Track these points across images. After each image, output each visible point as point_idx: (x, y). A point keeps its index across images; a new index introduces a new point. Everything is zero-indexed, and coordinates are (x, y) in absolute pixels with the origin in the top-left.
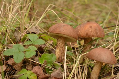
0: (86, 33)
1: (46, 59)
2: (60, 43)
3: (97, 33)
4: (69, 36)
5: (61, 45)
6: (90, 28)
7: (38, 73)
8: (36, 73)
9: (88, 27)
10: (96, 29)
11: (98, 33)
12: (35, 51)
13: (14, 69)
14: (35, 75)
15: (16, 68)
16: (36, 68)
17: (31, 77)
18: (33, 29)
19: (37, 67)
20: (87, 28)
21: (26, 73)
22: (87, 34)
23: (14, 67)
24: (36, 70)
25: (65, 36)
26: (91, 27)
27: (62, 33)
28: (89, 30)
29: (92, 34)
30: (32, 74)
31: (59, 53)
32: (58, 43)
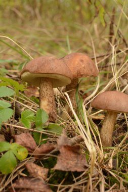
0: (78, 71)
2: (47, 90)
3: (91, 70)
4: (65, 76)
5: (48, 92)
6: (81, 63)
7: (29, 145)
8: (25, 145)
9: (77, 60)
11: (93, 70)
12: (10, 108)
17: (19, 153)
20: (77, 62)
21: (10, 149)
22: (78, 73)
24: (23, 140)
26: (82, 61)
27: (55, 71)
28: (80, 65)
29: (85, 71)
30: (19, 148)
31: (47, 107)
32: (44, 90)
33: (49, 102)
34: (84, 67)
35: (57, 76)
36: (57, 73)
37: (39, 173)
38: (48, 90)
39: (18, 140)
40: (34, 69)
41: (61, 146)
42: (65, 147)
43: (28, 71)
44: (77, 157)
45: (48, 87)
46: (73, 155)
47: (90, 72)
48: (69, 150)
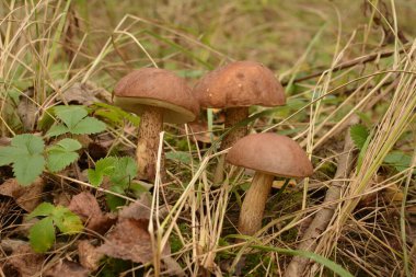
0: (227, 95)
1: (107, 172)
2: (147, 126)
3: (258, 93)
5: (149, 130)
6: (237, 80)
7: (86, 212)
8: (79, 212)
9: (230, 75)
10: (256, 83)
11: (264, 94)
12: (77, 151)
13: (19, 208)
14: (78, 218)
15: (24, 204)
16: (79, 200)
17: (65, 223)
18: (72, 93)
19: (81, 195)
20: (228, 79)
21: (51, 215)
22: (228, 98)
23: (19, 201)
24: (78, 204)
25: (160, 104)
26: (240, 76)
27: (150, 94)
28: (235, 84)
29: (243, 95)
33: (148, 146)
34: (242, 88)
37: (89, 259)
38: (150, 126)
41: (124, 218)
47: (255, 97)
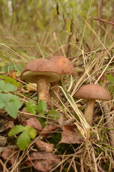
0: (62, 70)
2: (43, 85)
3: (71, 69)
4: (58, 74)
5: (44, 87)
7: (37, 127)
8: (34, 127)
9: (61, 62)
17: (31, 133)
21: (24, 130)
24: (32, 123)
26: (64, 62)
28: (64, 65)
29: (67, 70)
30: (30, 129)
31: (44, 98)
32: (41, 85)
33: (45, 94)
34: (66, 67)
35: (52, 73)
36: (52, 71)
37: (47, 147)
39: (28, 123)
40: (34, 68)
41: (62, 126)
42: (65, 126)
43: (30, 70)
44: (73, 134)
45: (44, 83)
46: (71, 132)
48: (68, 129)
